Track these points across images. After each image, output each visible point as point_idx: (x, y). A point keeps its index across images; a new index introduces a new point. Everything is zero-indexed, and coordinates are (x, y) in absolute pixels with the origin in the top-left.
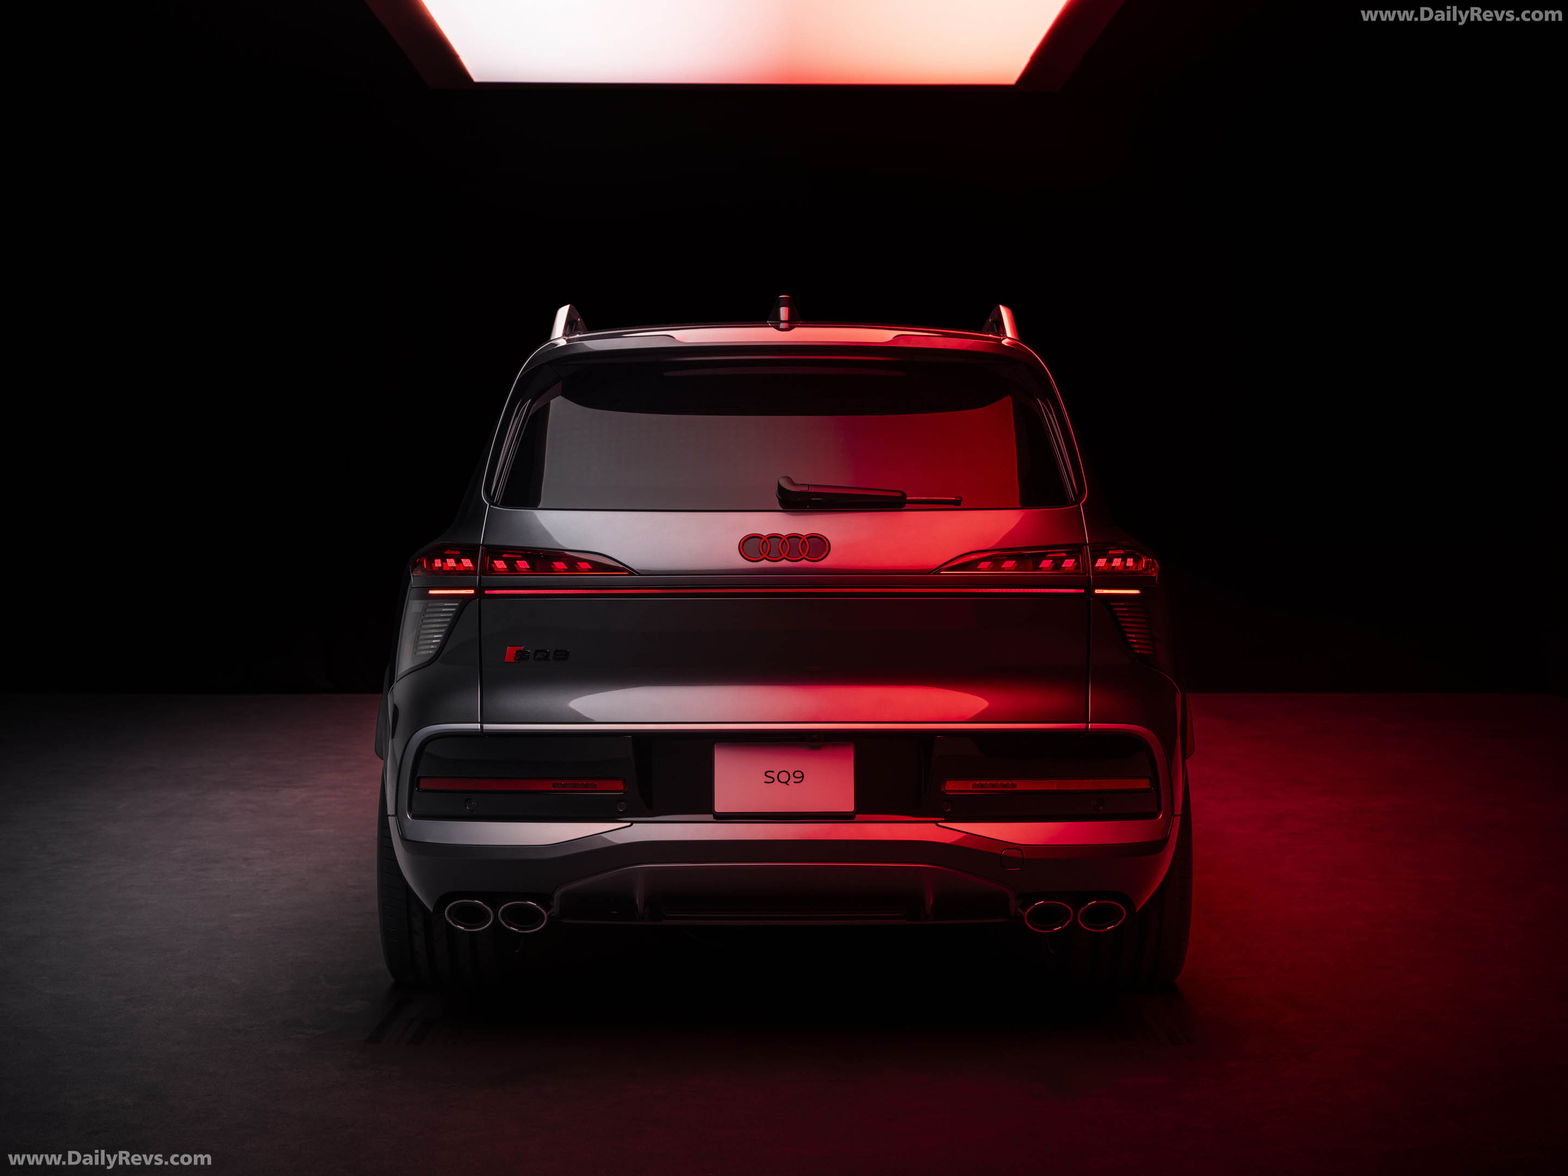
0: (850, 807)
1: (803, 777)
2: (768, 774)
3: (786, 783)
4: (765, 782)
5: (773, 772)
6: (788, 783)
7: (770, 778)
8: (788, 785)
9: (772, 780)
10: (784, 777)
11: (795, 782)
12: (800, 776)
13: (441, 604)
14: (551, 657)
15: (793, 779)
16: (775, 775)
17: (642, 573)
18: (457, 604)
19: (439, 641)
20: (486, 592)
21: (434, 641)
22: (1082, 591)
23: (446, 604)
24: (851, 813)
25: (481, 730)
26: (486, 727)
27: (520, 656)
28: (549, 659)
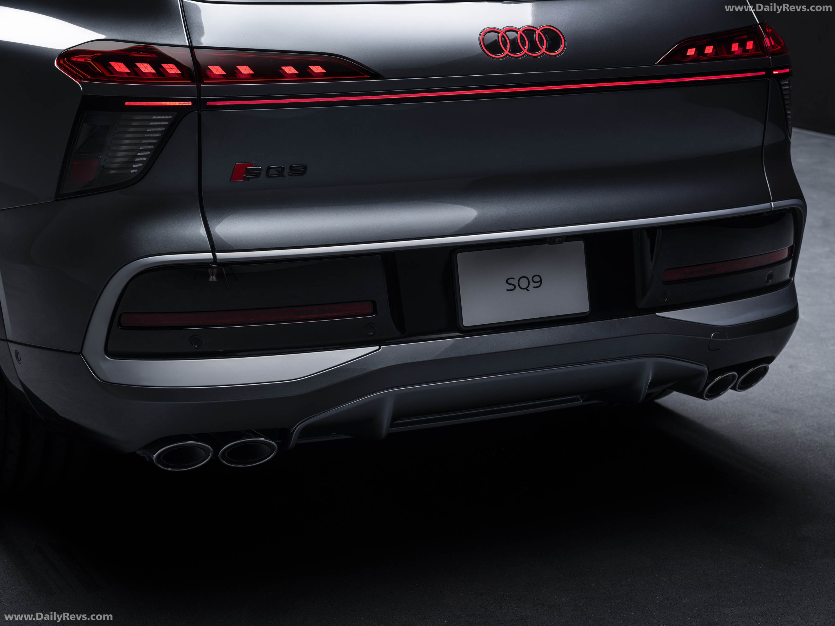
0: (584, 307)
1: (541, 281)
2: (509, 281)
3: (526, 289)
4: (508, 290)
5: (514, 279)
6: (528, 289)
7: (511, 285)
8: (528, 290)
9: (513, 287)
10: (524, 283)
11: (534, 287)
12: (538, 281)
13: (148, 117)
14: (285, 173)
15: (532, 284)
16: (515, 282)
17: (387, 75)
18: (170, 117)
19: (146, 158)
20: (209, 103)
21: (136, 160)
22: (764, 73)
23: (154, 118)
24: (588, 314)
25: (213, 261)
26: (219, 255)
27: (250, 174)
28: (284, 176)
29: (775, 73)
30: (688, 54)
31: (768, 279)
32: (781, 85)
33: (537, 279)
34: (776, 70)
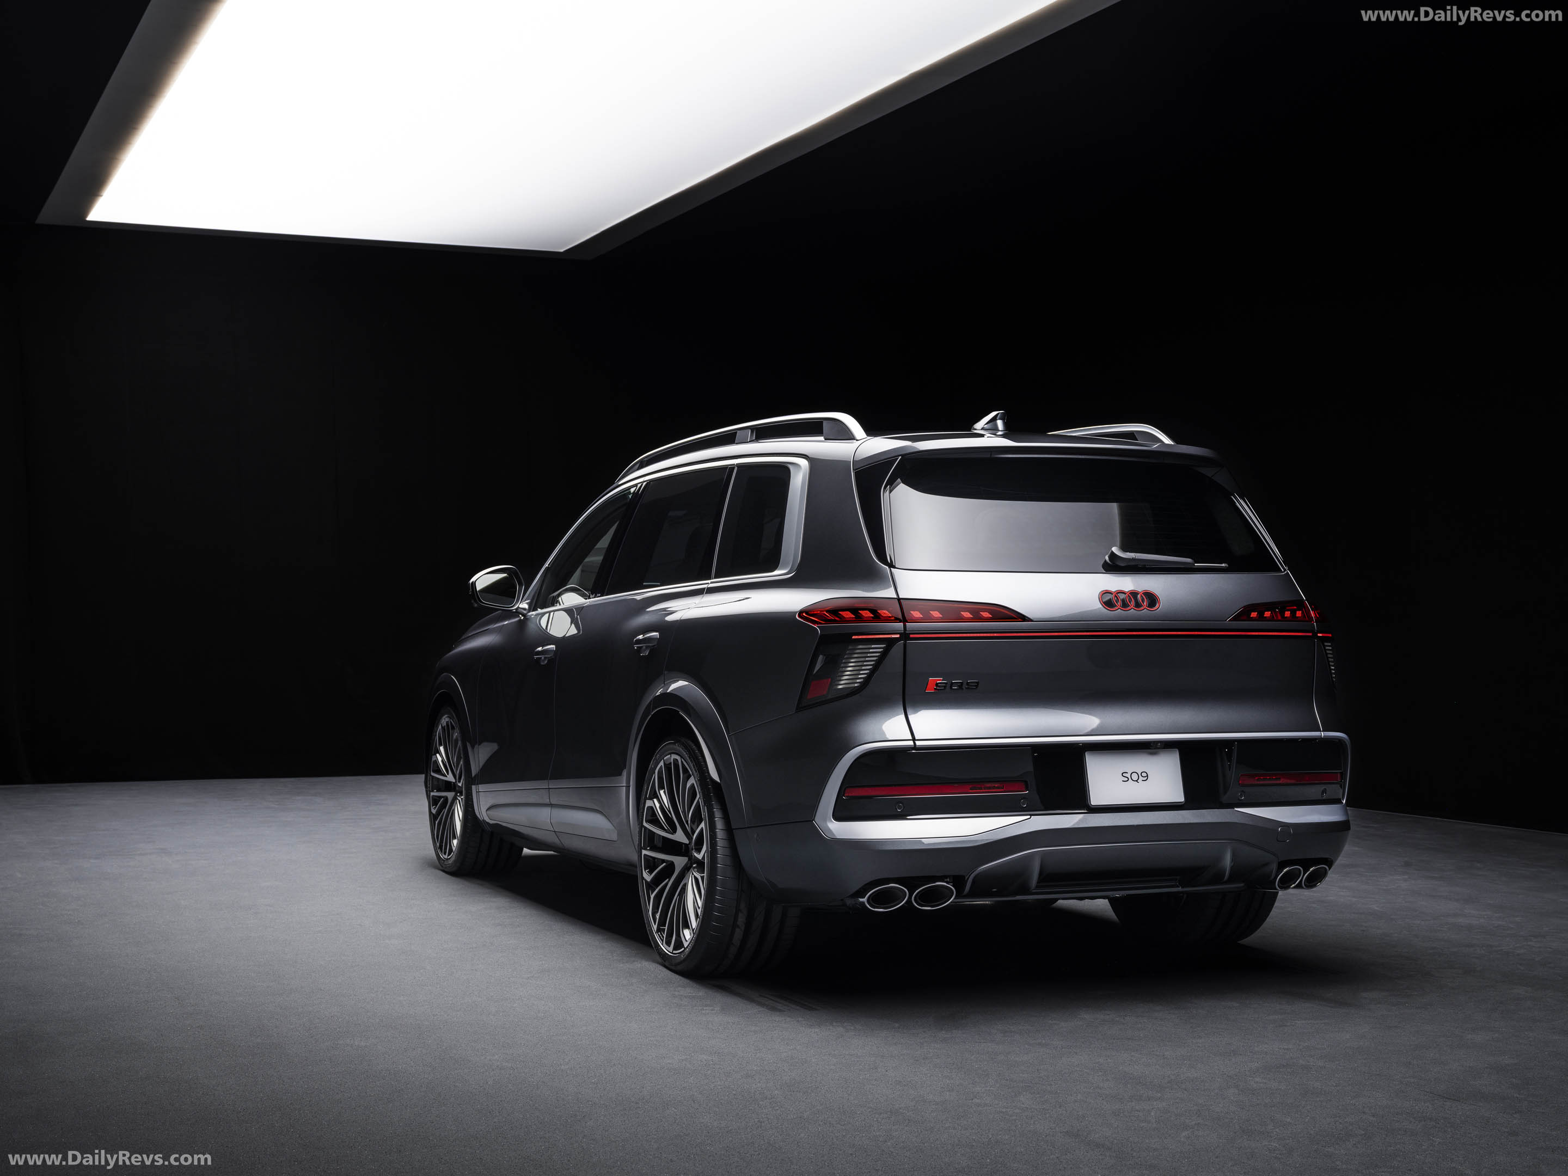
0: (1180, 798)
1: (1147, 776)
2: (1124, 774)
3: (1136, 781)
4: (1123, 781)
5: (1127, 772)
6: (1138, 781)
7: (1126, 777)
9: (1127, 779)
10: (1135, 777)
11: (1142, 780)
13: (869, 646)
14: (964, 687)
15: (1141, 778)
16: (1128, 775)
17: (1035, 620)
18: (885, 646)
19: (866, 676)
20: (911, 636)
21: (860, 676)
22: (1310, 634)
23: (873, 646)
24: (1183, 803)
25: (913, 746)
26: (918, 743)
27: (939, 686)
28: (963, 689)
29: (1319, 635)
30: (1251, 616)
31: (1323, 793)
32: (1325, 646)
33: (1144, 774)
34: (1320, 633)
